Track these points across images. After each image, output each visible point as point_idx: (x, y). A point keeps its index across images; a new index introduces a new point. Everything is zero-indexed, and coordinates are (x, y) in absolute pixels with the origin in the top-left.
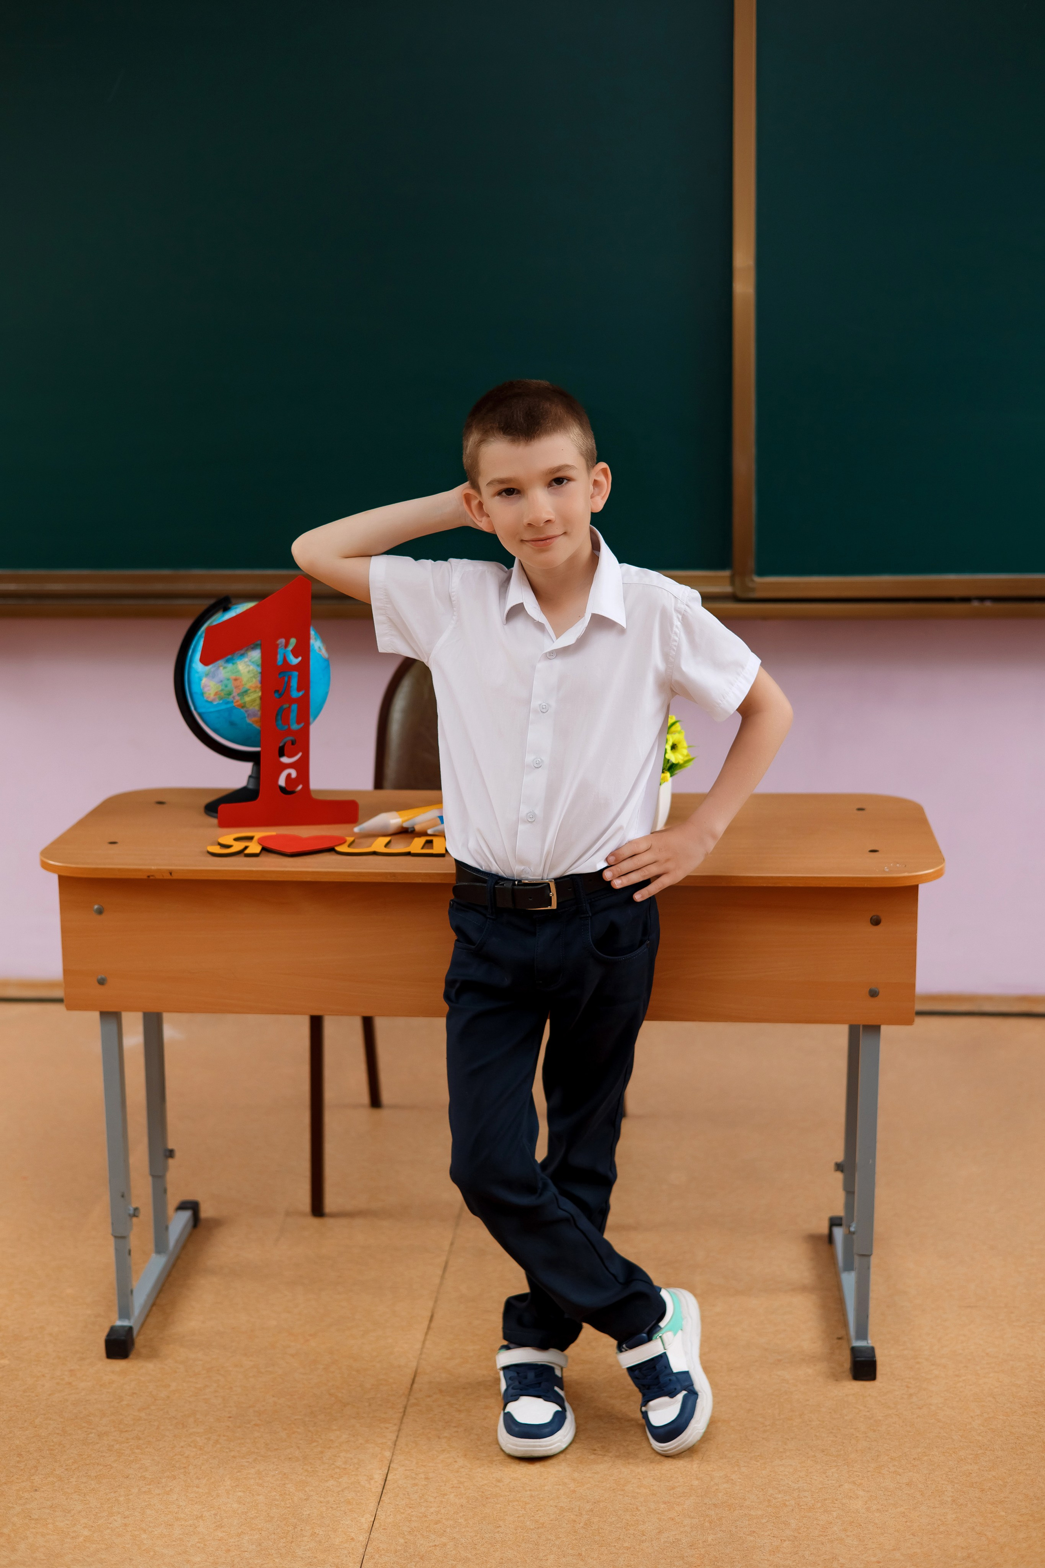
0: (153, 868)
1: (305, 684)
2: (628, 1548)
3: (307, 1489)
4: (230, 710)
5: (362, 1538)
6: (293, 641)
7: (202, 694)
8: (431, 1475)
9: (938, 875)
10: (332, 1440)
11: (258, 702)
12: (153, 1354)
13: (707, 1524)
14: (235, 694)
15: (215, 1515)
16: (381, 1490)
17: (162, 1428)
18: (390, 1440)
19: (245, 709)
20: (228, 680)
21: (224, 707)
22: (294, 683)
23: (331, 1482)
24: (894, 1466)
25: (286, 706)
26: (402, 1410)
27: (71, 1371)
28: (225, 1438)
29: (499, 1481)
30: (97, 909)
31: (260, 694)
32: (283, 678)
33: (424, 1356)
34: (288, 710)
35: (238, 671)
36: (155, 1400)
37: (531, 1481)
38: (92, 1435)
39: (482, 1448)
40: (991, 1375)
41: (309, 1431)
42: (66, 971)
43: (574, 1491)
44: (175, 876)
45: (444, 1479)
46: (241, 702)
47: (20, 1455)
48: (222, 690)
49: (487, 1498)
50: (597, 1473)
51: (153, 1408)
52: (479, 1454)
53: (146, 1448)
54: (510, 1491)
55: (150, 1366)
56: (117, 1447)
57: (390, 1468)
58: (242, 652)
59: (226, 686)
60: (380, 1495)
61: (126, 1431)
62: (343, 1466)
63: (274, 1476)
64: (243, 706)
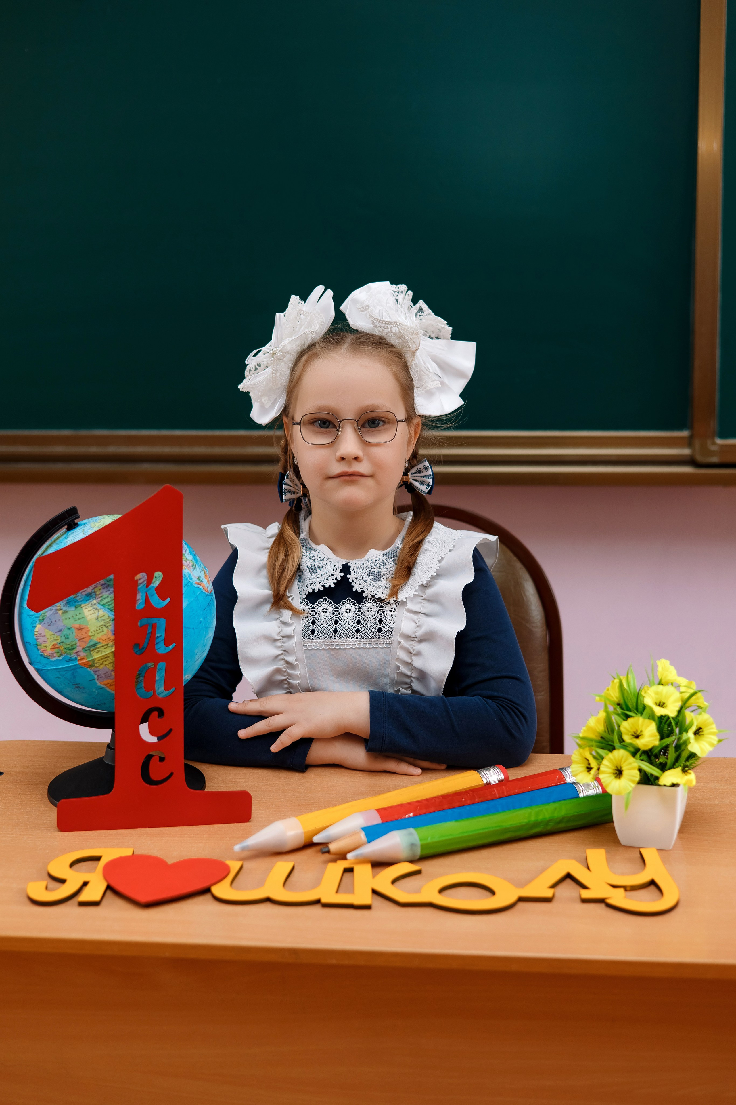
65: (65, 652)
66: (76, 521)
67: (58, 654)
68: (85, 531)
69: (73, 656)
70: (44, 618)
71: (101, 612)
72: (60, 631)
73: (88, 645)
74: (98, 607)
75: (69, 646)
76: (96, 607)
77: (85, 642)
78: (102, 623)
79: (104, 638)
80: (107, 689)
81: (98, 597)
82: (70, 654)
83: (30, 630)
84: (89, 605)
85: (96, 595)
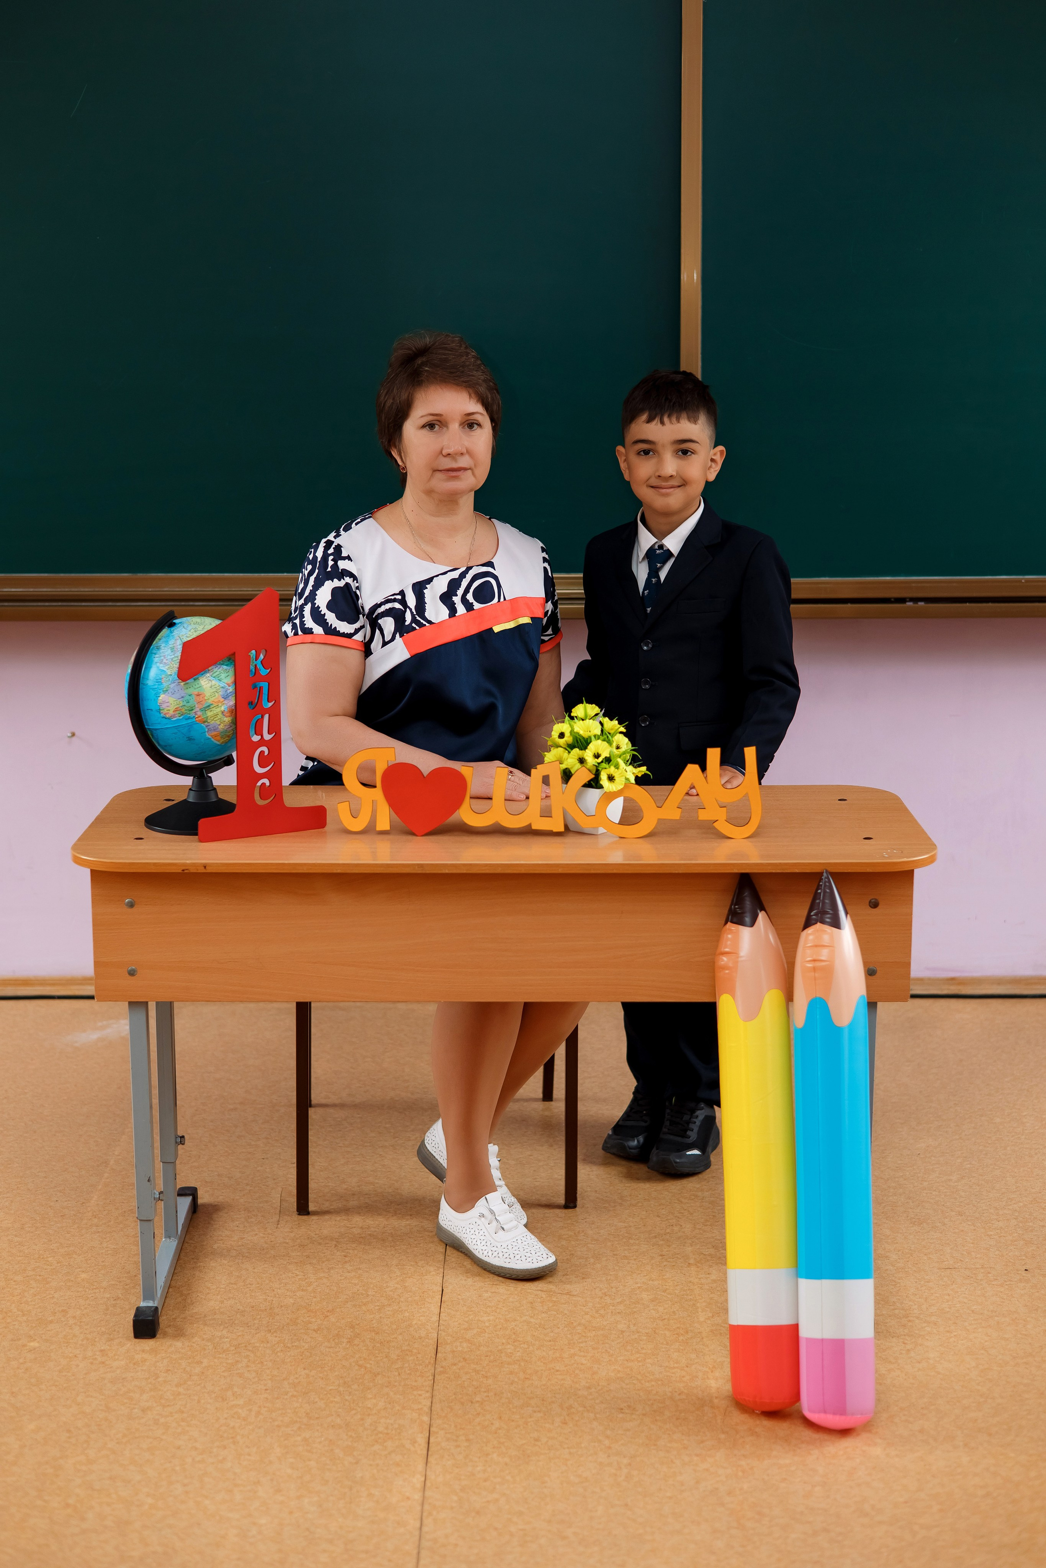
0: (188, 862)
2: (670, 1498)
3: (355, 1453)
5: (417, 1496)
8: (471, 1437)
9: (932, 860)
10: (369, 1408)
12: (179, 1333)
13: (740, 1474)
14: (195, 709)
15: (272, 1480)
16: (426, 1452)
17: (203, 1401)
18: (424, 1405)
23: (376, 1447)
24: (904, 1415)
26: (431, 1378)
27: (102, 1351)
28: (266, 1409)
29: (537, 1440)
30: (128, 902)
33: (442, 1328)
35: (201, 688)
36: (190, 1376)
37: (567, 1439)
38: (136, 1410)
39: (515, 1410)
40: (980, 1330)
41: (346, 1400)
42: (98, 964)
43: (610, 1448)
44: (209, 870)
45: (485, 1440)
47: (69, 1431)
49: (529, 1456)
50: (628, 1430)
51: (189, 1383)
52: (513, 1416)
53: (191, 1420)
54: (549, 1449)
55: (179, 1344)
56: (162, 1420)
57: (431, 1432)
60: (426, 1456)
61: (168, 1406)
62: (386, 1431)
63: (320, 1442)
65: (186, 713)
66: (174, 621)
67: (180, 715)
68: (185, 627)
69: (192, 714)
70: (167, 689)
71: (214, 682)
72: (182, 697)
73: (204, 707)
74: (212, 678)
75: (189, 708)
76: (209, 678)
77: (202, 704)
78: (215, 690)
79: (216, 701)
80: (212, 739)
81: (210, 671)
82: (190, 714)
83: (153, 700)
84: (205, 678)
85: (209, 670)
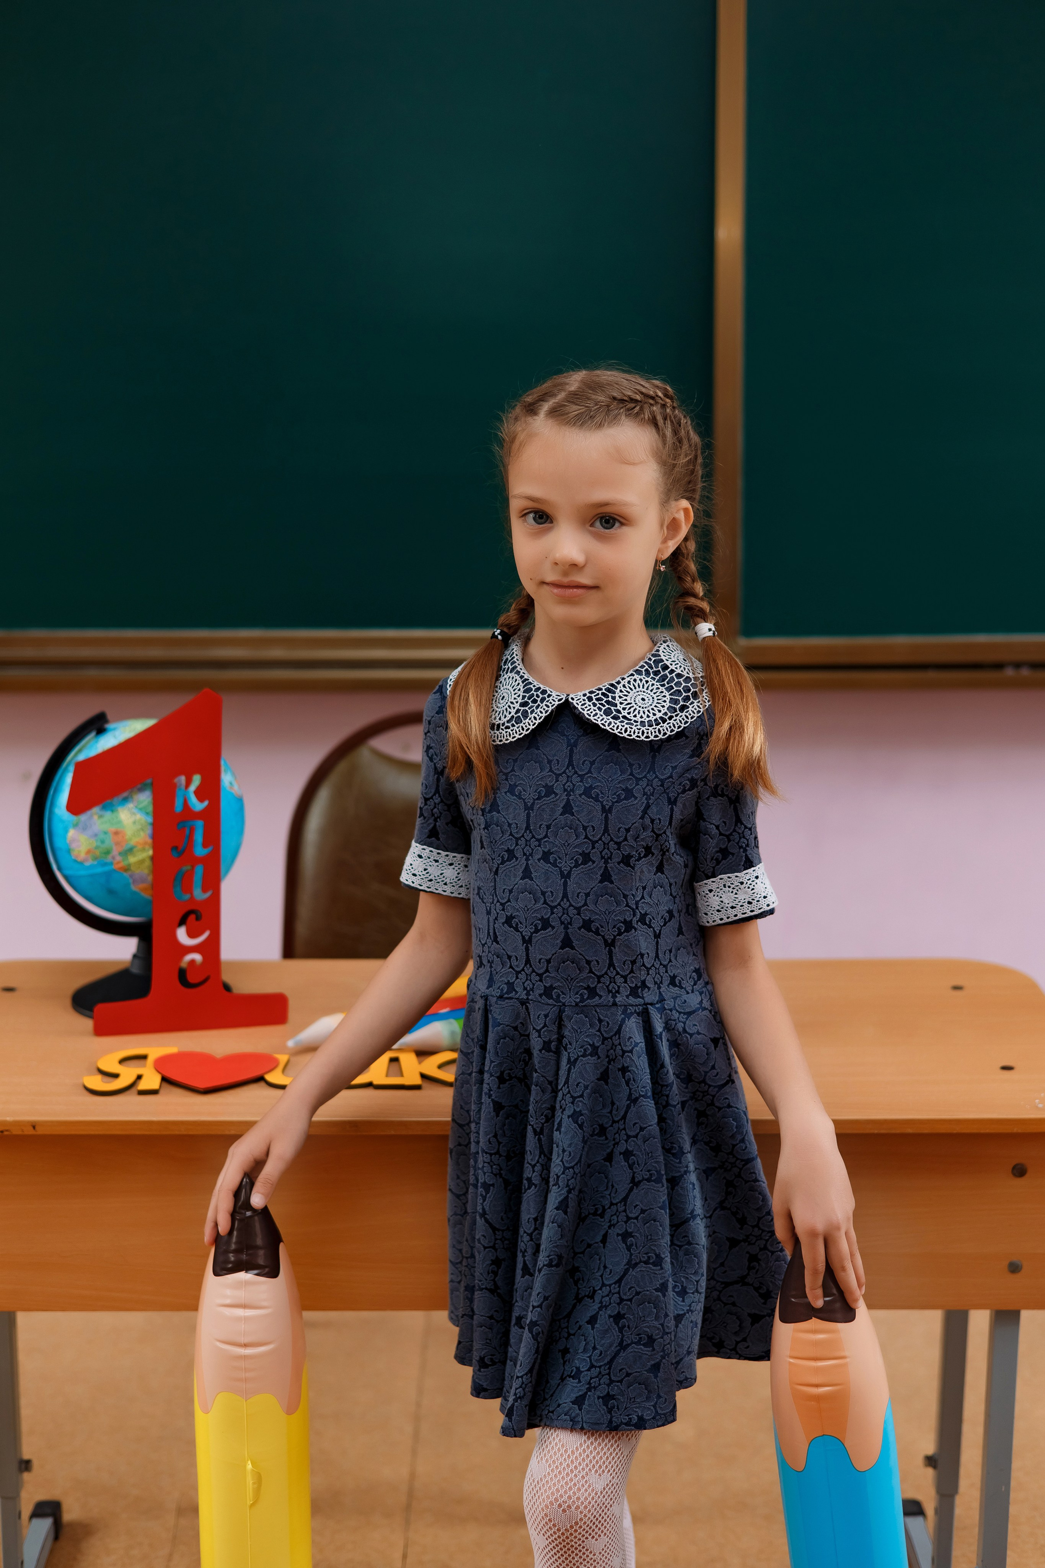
1: (213, 837)
4: (108, 875)
6: (197, 780)
7: (69, 851)
11: (148, 863)
14: (115, 852)
19: (130, 873)
20: (106, 833)
21: (99, 870)
22: (199, 837)
25: (187, 868)
31: (151, 852)
32: (184, 828)
34: (190, 875)
35: (120, 822)
46: (124, 863)
48: (97, 847)
58: (125, 794)
59: (103, 842)
64: (126, 869)
